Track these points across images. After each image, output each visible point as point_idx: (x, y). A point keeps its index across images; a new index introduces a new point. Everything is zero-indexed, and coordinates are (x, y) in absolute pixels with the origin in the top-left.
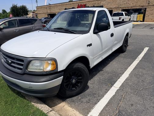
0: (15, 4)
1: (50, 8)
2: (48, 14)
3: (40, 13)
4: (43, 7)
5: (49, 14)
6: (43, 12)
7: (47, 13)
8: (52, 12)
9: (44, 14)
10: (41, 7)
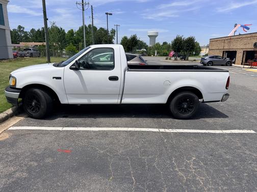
0: (181, 36)
1: (230, 42)
2: (223, 52)
3: (213, 48)
4: (220, 39)
5: (226, 52)
6: (217, 48)
7: (224, 49)
8: (231, 48)
9: (218, 51)
10: (217, 40)
